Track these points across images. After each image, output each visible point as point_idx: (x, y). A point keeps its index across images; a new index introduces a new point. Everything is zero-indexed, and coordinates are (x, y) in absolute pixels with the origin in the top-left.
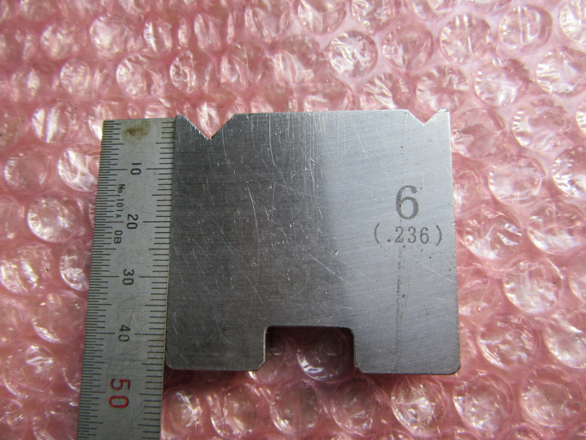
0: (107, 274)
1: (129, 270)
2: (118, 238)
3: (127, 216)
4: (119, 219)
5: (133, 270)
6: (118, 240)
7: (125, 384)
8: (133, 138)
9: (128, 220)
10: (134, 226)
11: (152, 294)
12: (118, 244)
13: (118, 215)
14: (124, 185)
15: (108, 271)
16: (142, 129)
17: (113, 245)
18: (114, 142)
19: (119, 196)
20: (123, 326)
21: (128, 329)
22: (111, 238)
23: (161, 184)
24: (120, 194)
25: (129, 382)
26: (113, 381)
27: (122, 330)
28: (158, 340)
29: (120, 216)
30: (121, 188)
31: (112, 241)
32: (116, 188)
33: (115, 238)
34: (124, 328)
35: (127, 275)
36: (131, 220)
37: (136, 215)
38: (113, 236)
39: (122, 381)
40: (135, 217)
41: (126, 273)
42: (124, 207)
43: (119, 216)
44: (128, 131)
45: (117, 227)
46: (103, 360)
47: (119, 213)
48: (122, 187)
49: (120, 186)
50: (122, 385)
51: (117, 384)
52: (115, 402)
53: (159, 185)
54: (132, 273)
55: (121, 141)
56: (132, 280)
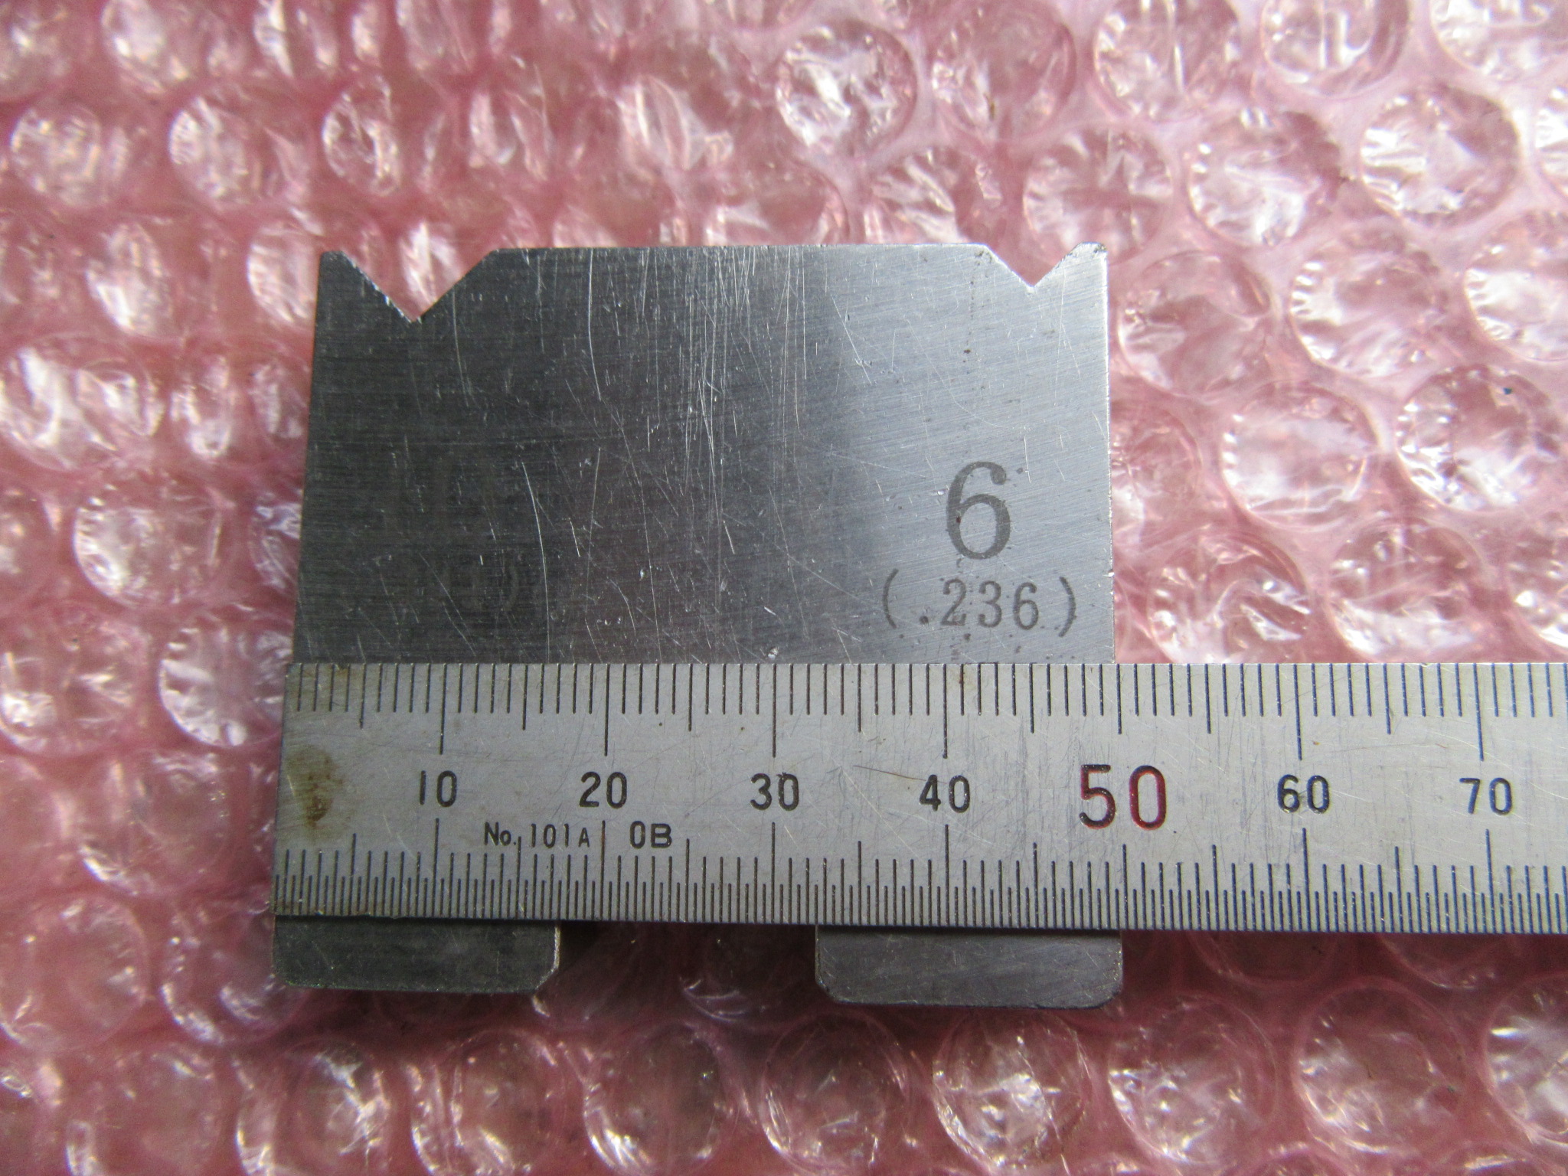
0: (765, 865)
1: (753, 790)
2: (654, 835)
3: (584, 809)
4: (595, 837)
5: (755, 779)
6: (660, 835)
7: (1096, 780)
8: (339, 805)
9: (596, 804)
10: (617, 784)
11: (825, 713)
12: (672, 835)
13: (582, 841)
14: (487, 826)
15: (756, 861)
16: (311, 778)
17: (677, 849)
18: (344, 870)
19: (520, 839)
20: (924, 799)
21: (933, 781)
22: (653, 858)
23: (492, 703)
24: (514, 839)
25: (1088, 769)
26: (1088, 821)
27: (935, 802)
28: (962, 682)
29: (584, 831)
30: (495, 837)
31: (662, 854)
32: (495, 849)
33: (654, 845)
34: (930, 795)
35: (769, 797)
36: (599, 794)
37: (584, 779)
38: (647, 850)
39: (1088, 792)
40: (591, 781)
41: (761, 799)
42: (554, 822)
43: (584, 839)
44: (314, 826)
45: (619, 843)
46: (1027, 861)
47: (575, 835)
48: (495, 833)
49: (491, 838)
50: (1098, 791)
51: (1097, 808)
52: (1149, 812)
53: (492, 711)
54: (761, 782)
55: (344, 845)
56: (785, 777)
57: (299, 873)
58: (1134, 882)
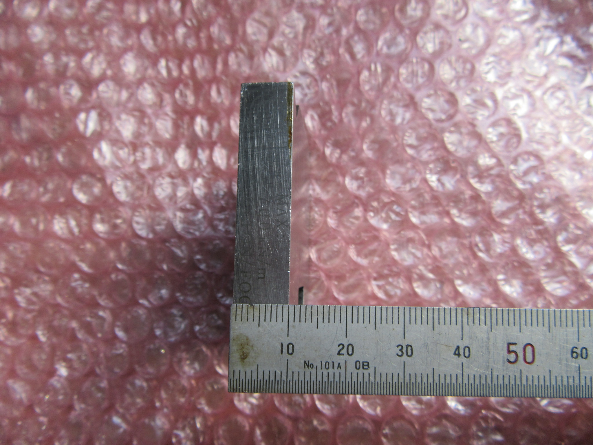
0: (401, 376)
1: (397, 350)
2: (363, 365)
3: (339, 356)
4: (343, 367)
5: (398, 346)
6: (365, 365)
7: (512, 348)
8: (252, 354)
9: (343, 354)
10: (350, 347)
11: (422, 324)
12: (370, 365)
13: (338, 367)
14: (305, 362)
15: (398, 374)
16: (241, 345)
17: (371, 370)
18: (255, 377)
19: (317, 367)
20: (455, 354)
21: (458, 347)
22: (363, 373)
23: (306, 319)
24: (315, 366)
25: (509, 344)
26: (509, 362)
27: (459, 355)
28: (468, 314)
29: (339, 364)
30: (308, 366)
31: (366, 372)
32: (308, 370)
33: (363, 368)
34: (457, 353)
35: (403, 353)
36: (344, 351)
37: (339, 346)
38: (361, 371)
39: (509, 352)
40: (341, 347)
41: (400, 353)
42: (329, 361)
43: (339, 366)
44: (243, 362)
45: (351, 367)
46: (489, 375)
47: (336, 365)
48: (308, 365)
49: (306, 366)
50: (513, 351)
51: (512, 357)
52: (529, 358)
53: (306, 322)
54: (400, 347)
55: (254, 368)
56: (408, 346)
57: (238, 378)
58: (524, 382)
